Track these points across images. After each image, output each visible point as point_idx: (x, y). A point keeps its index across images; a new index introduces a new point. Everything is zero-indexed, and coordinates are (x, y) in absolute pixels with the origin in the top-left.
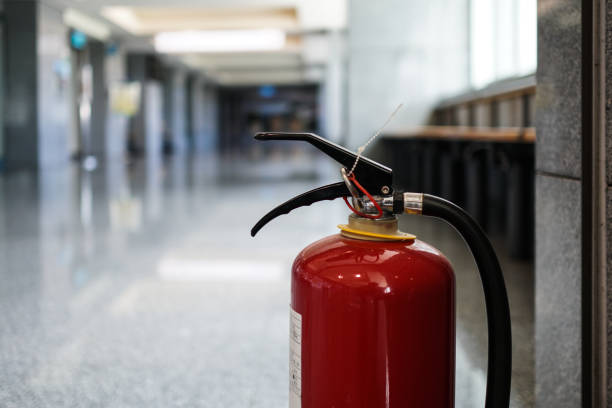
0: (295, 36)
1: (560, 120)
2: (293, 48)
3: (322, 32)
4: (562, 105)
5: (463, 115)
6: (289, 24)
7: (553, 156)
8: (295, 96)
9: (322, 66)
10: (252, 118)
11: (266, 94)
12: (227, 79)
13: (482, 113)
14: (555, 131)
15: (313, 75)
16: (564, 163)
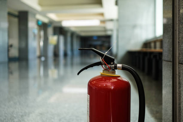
0: (103, 22)
1: (168, 45)
2: (103, 25)
3: (112, 20)
4: (168, 41)
5: (152, 45)
6: (101, 18)
7: (166, 56)
8: (104, 39)
9: (112, 30)
10: (91, 46)
11: (95, 38)
12: (83, 34)
13: (158, 44)
14: (167, 48)
15: (109, 33)
16: (169, 58)
